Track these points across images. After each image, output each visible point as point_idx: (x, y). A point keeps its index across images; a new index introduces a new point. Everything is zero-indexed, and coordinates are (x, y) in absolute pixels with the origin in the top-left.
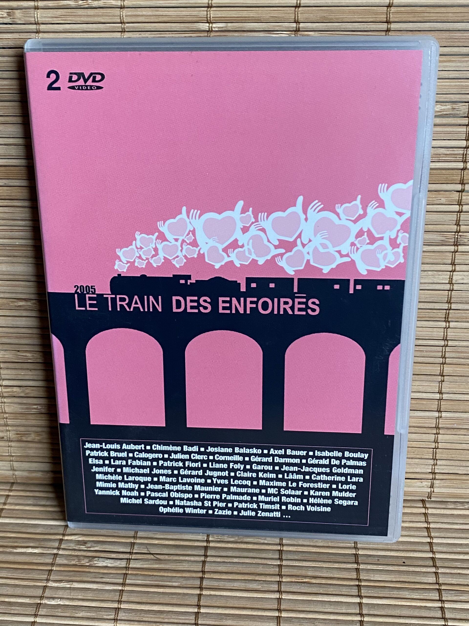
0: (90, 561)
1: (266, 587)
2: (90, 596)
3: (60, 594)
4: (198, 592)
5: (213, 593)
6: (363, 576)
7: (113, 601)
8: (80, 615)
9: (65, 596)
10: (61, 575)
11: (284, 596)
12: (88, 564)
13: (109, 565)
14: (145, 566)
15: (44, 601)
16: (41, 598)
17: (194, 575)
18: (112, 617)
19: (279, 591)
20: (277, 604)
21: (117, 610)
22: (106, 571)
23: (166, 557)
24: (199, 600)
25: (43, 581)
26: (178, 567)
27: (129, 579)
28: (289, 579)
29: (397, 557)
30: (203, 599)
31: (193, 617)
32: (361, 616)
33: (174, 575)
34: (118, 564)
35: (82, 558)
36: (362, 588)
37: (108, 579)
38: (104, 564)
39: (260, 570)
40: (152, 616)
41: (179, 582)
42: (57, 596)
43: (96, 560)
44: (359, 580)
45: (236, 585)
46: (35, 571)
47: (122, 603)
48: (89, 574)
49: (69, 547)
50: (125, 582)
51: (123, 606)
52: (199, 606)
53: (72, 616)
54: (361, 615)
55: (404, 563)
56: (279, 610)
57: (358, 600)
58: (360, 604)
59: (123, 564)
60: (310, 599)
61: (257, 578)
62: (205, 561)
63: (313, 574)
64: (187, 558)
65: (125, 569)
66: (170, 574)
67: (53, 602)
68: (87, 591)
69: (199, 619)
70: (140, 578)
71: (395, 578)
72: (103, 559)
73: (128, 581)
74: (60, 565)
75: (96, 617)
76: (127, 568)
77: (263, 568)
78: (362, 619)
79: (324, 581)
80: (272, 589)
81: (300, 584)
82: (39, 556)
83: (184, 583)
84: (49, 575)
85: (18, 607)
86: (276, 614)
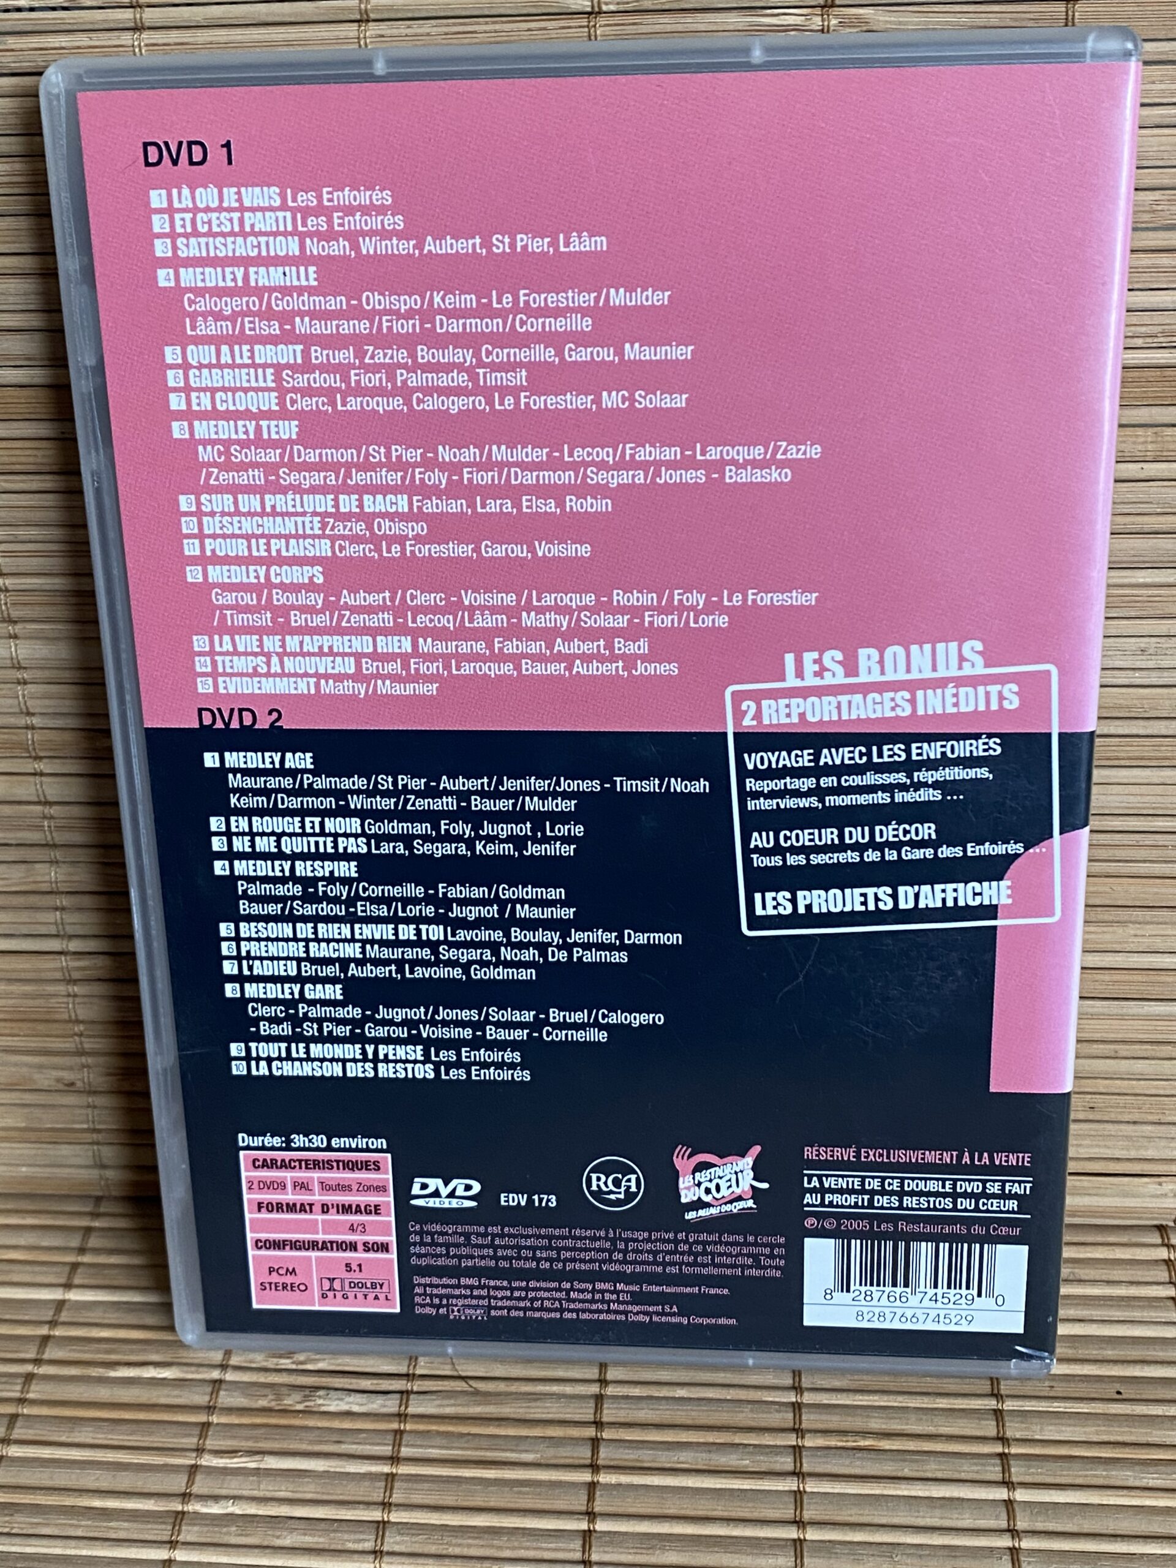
0: (306, 1398)
1: (765, 1463)
2: (309, 1490)
3: (233, 1486)
4: (586, 1477)
5: (625, 1479)
6: (1013, 1430)
7: (368, 1504)
8: (287, 1542)
9: (245, 1493)
10: (234, 1437)
11: (811, 1486)
12: (300, 1407)
13: (356, 1409)
14: (448, 1410)
15: (194, 1507)
16: (186, 1497)
17: (575, 1432)
18: (369, 1545)
19: (798, 1474)
20: (792, 1506)
21: (381, 1527)
22: (347, 1425)
23: (502, 1387)
24: (591, 1498)
25: (188, 1454)
26: (532, 1411)
27: (407, 1446)
28: (820, 1442)
29: (1099, 1378)
30: (601, 1496)
31: (577, 1544)
32: (1013, 1538)
33: (524, 1432)
34: (377, 1405)
35: (284, 1390)
36: (1012, 1462)
37: (354, 1446)
38: (343, 1407)
39: (744, 1417)
40: (470, 1541)
41: (537, 1452)
42: (224, 1492)
43: (320, 1397)
44: (1003, 1440)
45: (685, 1458)
46: (166, 1426)
47: (393, 1508)
48: (303, 1434)
49: (251, 1362)
50: (399, 1451)
51: (395, 1517)
52: (591, 1516)
53: (266, 1543)
54: (1013, 1532)
55: (1119, 1393)
56: (800, 1523)
57: (1002, 1494)
58: (1009, 1504)
59: (391, 1405)
60: (877, 1492)
61: (738, 1439)
62: (601, 1395)
63: (884, 1426)
64: (555, 1388)
65: (397, 1419)
66: (511, 1432)
67: (215, 1509)
68: (300, 1476)
69: (593, 1549)
70: (438, 1441)
71: (1097, 1433)
72: (339, 1392)
73: (405, 1451)
74: (229, 1410)
75: (327, 1546)
76: (402, 1417)
77: (752, 1411)
78: (1017, 1545)
79: (911, 1445)
80: (778, 1467)
81: (851, 1453)
82: (174, 1386)
83: (550, 1454)
84: (203, 1435)
85: (125, 1521)
86: (793, 1533)
